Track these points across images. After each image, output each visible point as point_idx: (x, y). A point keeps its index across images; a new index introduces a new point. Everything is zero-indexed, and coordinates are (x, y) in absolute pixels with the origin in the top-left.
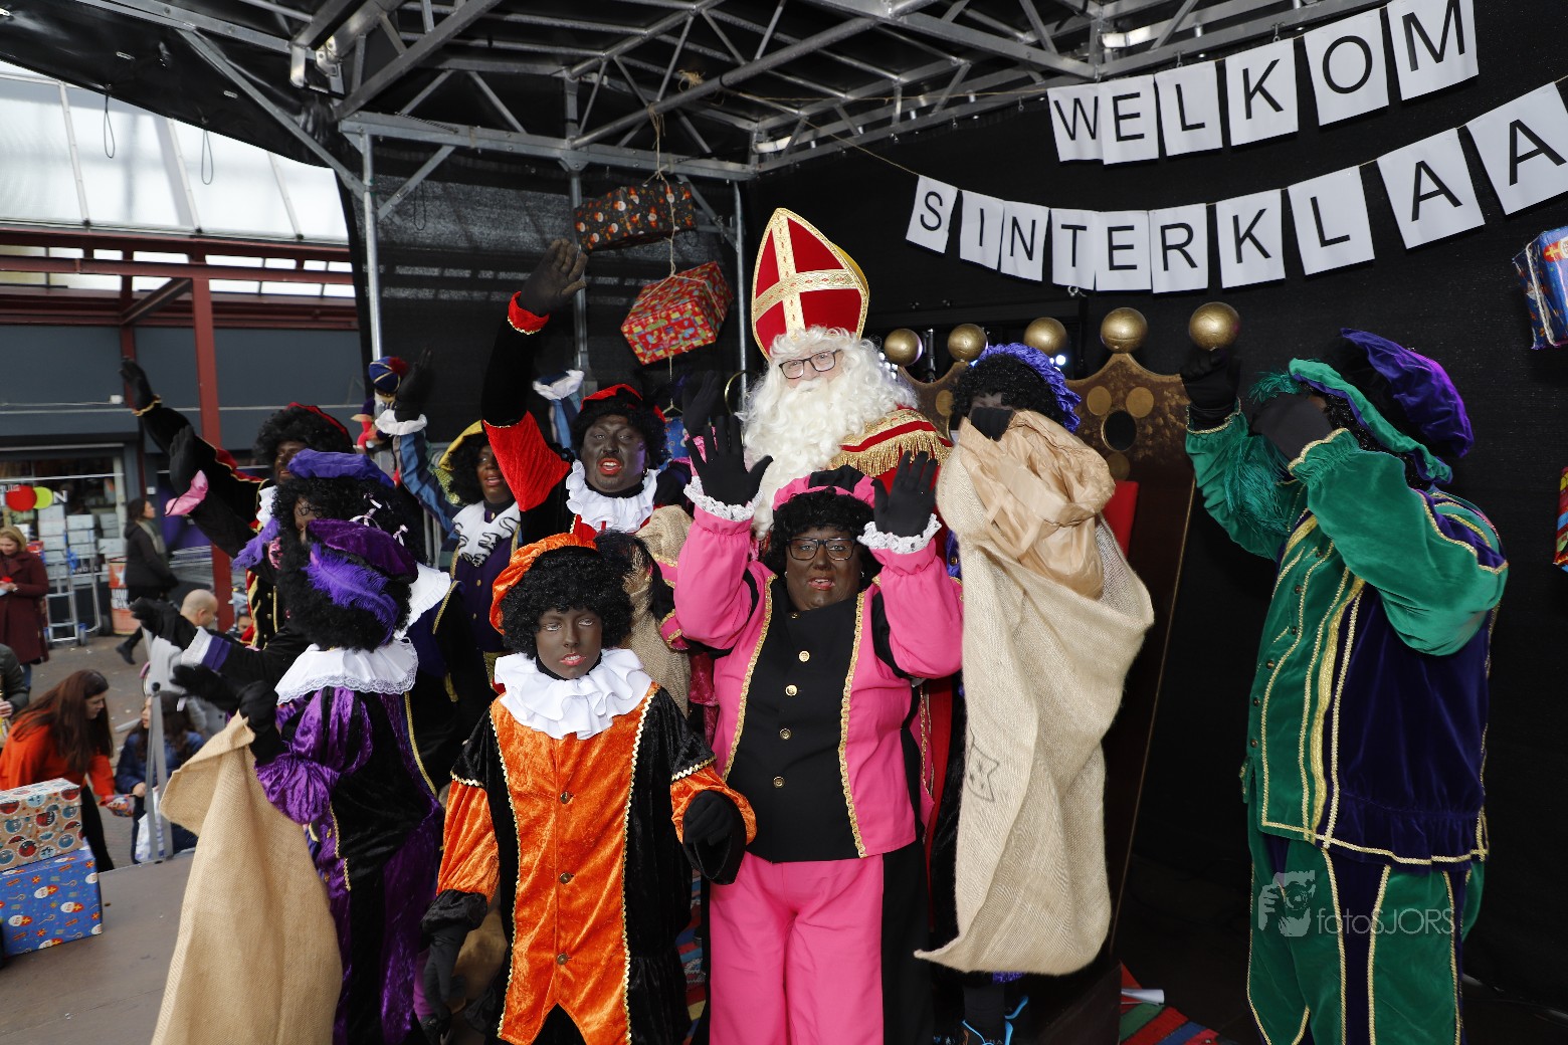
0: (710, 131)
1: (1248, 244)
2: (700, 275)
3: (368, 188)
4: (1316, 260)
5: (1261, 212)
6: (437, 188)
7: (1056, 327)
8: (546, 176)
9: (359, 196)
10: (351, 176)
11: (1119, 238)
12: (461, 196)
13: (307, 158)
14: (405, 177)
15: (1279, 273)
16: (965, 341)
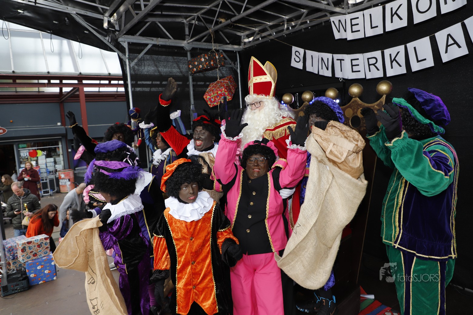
0: (228, 36)
1: (394, 63)
2: (227, 80)
3: (127, 58)
4: (416, 67)
5: (398, 52)
6: (148, 57)
7: (335, 91)
8: (179, 52)
9: (125, 60)
10: (122, 54)
11: (354, 62)
12: (155, 59)
13: (109, 50)
14: (138, 54)
15: (405, 71)
16: (307, 96)
